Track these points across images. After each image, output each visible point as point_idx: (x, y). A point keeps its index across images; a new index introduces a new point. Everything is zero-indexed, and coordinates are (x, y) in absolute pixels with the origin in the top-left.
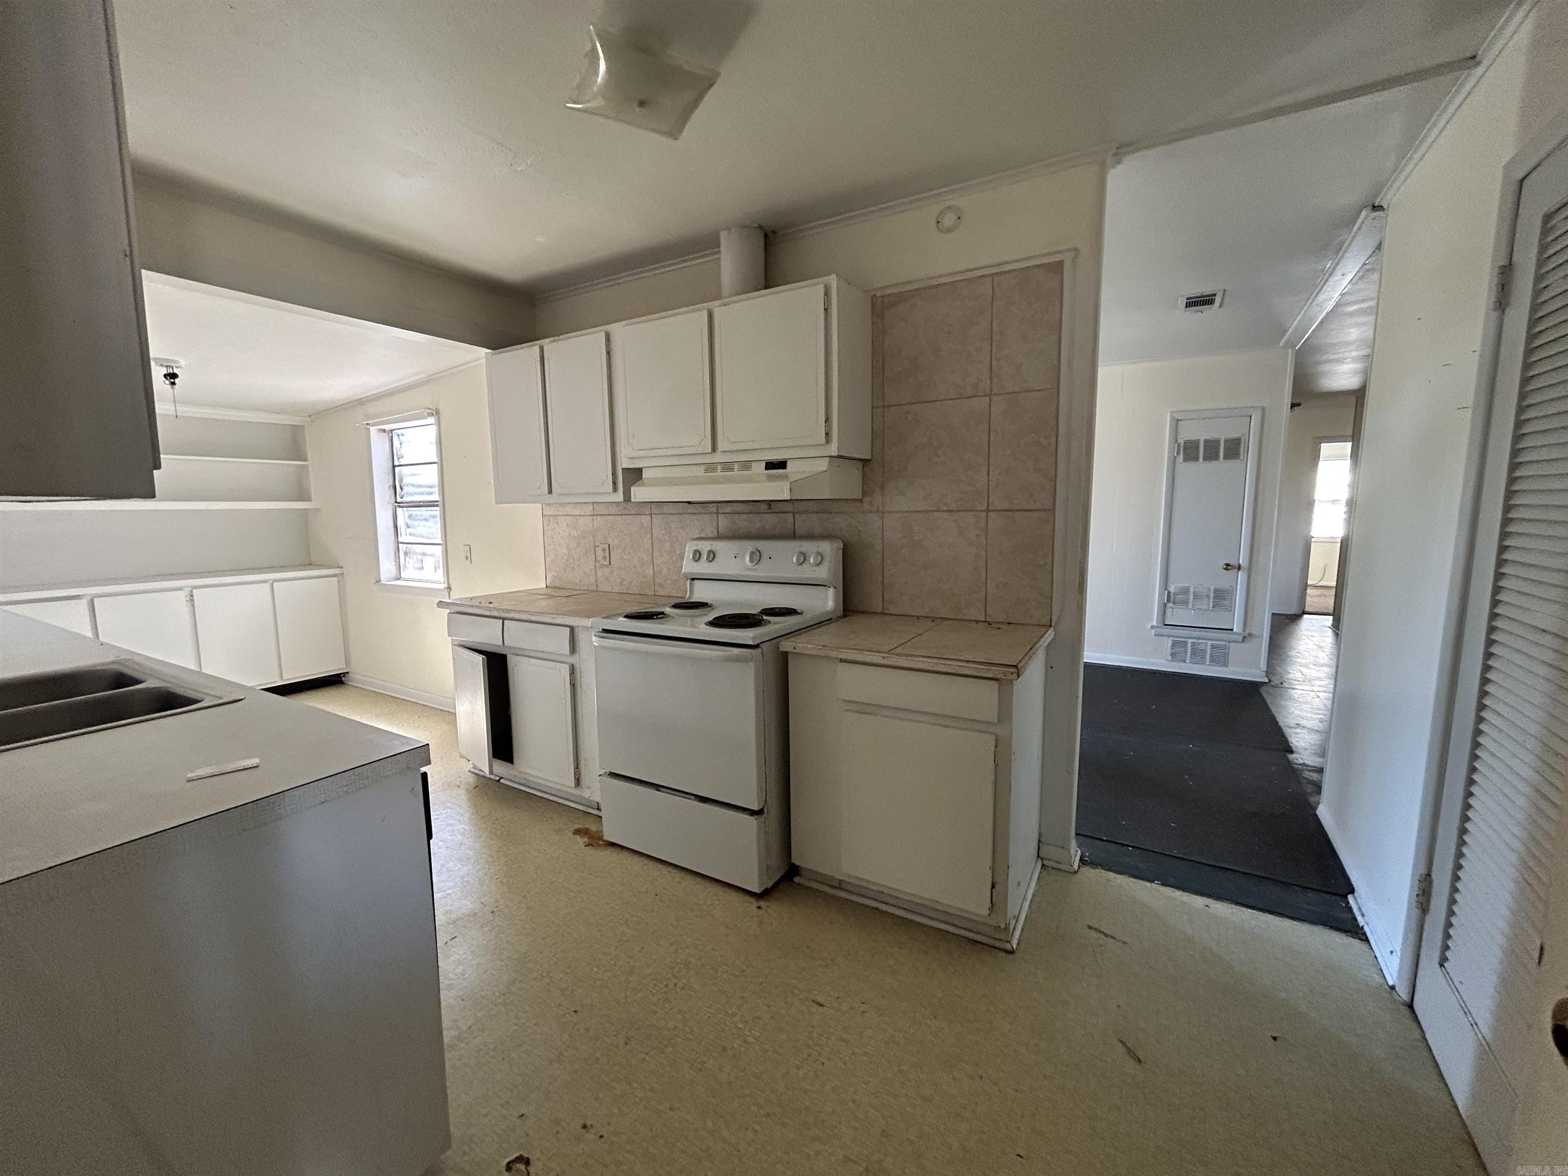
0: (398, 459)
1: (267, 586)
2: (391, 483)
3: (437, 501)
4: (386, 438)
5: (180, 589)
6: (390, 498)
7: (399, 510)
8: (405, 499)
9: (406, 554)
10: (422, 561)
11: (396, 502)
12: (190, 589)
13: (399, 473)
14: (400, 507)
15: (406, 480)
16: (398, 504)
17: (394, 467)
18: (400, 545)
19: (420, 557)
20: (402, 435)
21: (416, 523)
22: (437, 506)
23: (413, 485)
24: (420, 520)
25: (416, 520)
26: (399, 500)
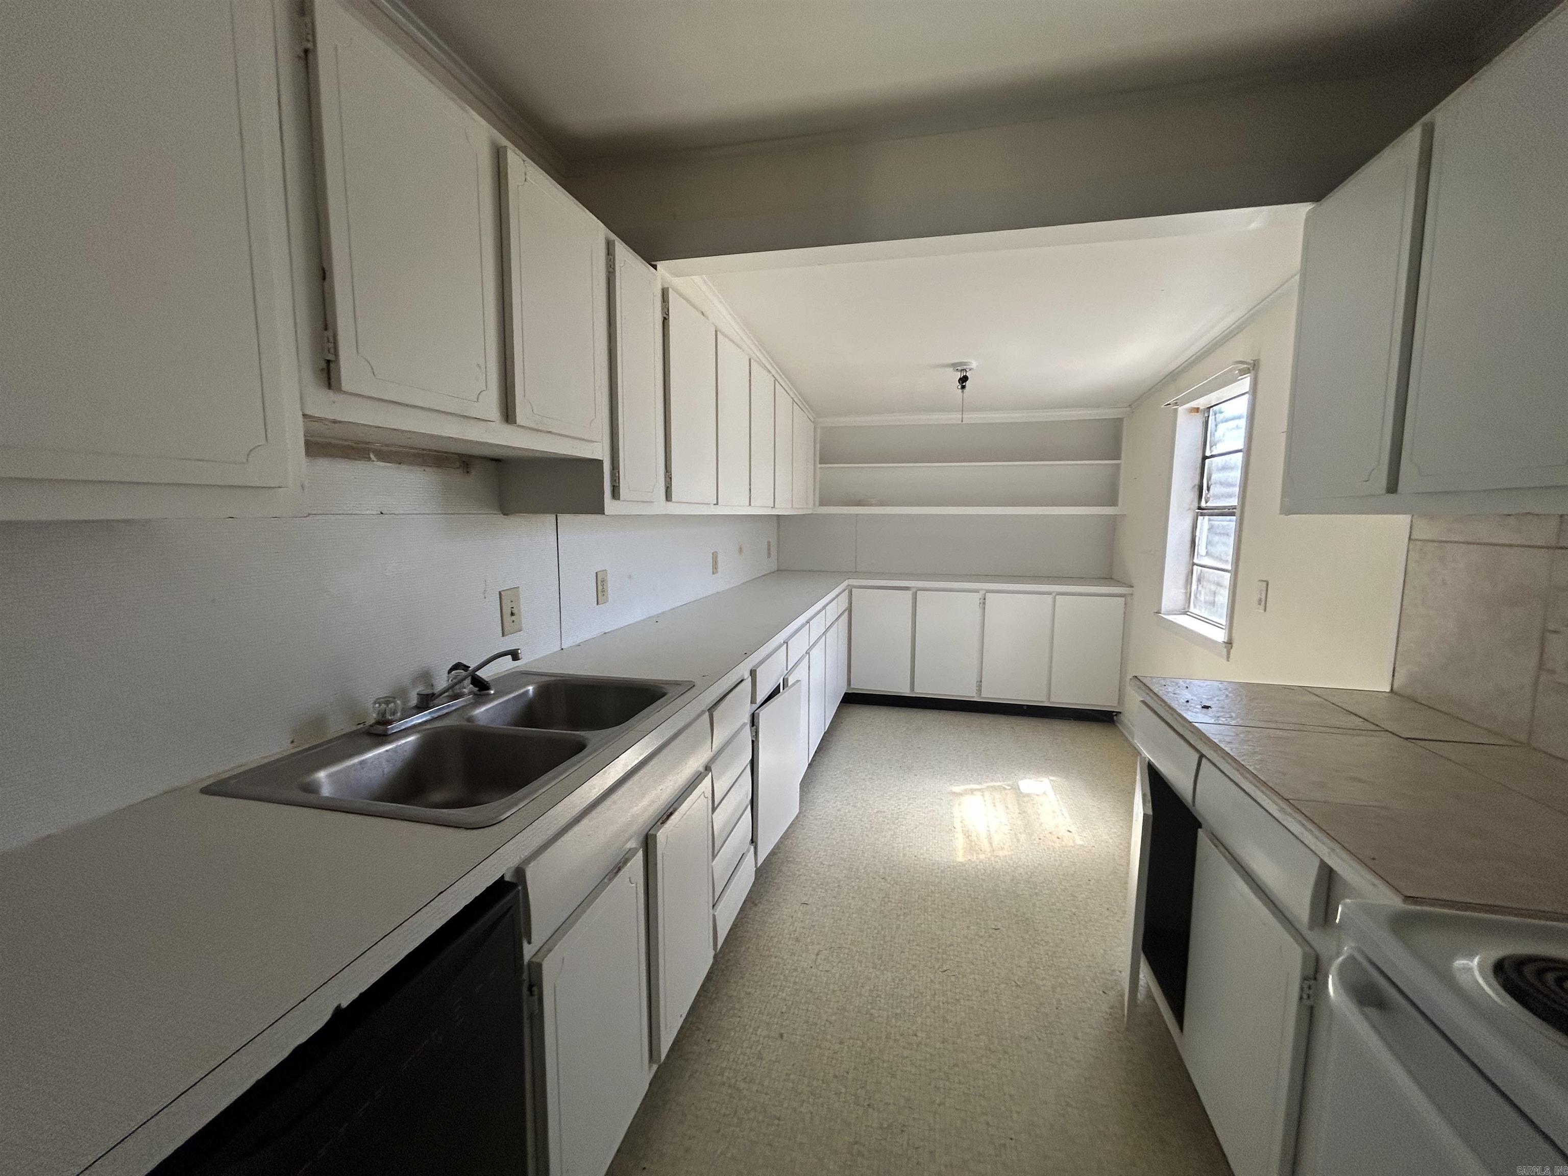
0: (1211, 447)
1: (1050, 598)
2: (1197, 482)
3: (1234, 507)
4: (1199, 419)
5: (977, 591)
6: (1192, 501)
7: (1200, 518)
8: (1209, 504)
9: (1199, 580)
10: (1215, 593)
11: (1199, 508)
12: (984, 592)
13: (1209, 465)
14: (1202, 515)
15: (1214, 477)
16: (1201, 511)
17: (1205, 458)
18: (1195, 567)
19: (1213, 588)
20: (1221, 412)
21: (1216, 538)
22: (1233, 514)
23: (1221, 484)
24: (1221, 534)
25: (1216, 534)
26: (1203, 504)
